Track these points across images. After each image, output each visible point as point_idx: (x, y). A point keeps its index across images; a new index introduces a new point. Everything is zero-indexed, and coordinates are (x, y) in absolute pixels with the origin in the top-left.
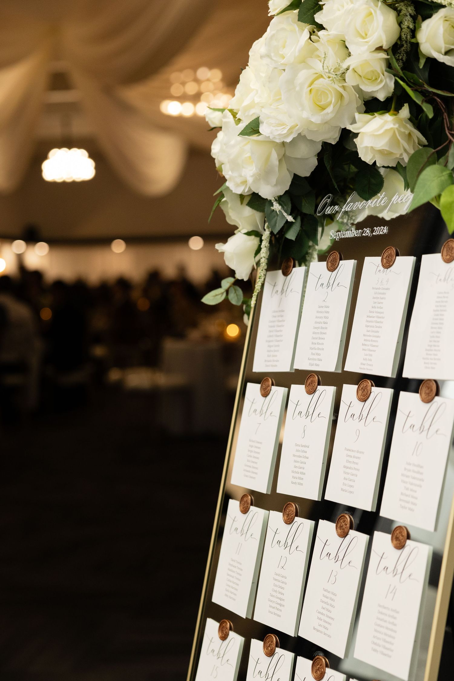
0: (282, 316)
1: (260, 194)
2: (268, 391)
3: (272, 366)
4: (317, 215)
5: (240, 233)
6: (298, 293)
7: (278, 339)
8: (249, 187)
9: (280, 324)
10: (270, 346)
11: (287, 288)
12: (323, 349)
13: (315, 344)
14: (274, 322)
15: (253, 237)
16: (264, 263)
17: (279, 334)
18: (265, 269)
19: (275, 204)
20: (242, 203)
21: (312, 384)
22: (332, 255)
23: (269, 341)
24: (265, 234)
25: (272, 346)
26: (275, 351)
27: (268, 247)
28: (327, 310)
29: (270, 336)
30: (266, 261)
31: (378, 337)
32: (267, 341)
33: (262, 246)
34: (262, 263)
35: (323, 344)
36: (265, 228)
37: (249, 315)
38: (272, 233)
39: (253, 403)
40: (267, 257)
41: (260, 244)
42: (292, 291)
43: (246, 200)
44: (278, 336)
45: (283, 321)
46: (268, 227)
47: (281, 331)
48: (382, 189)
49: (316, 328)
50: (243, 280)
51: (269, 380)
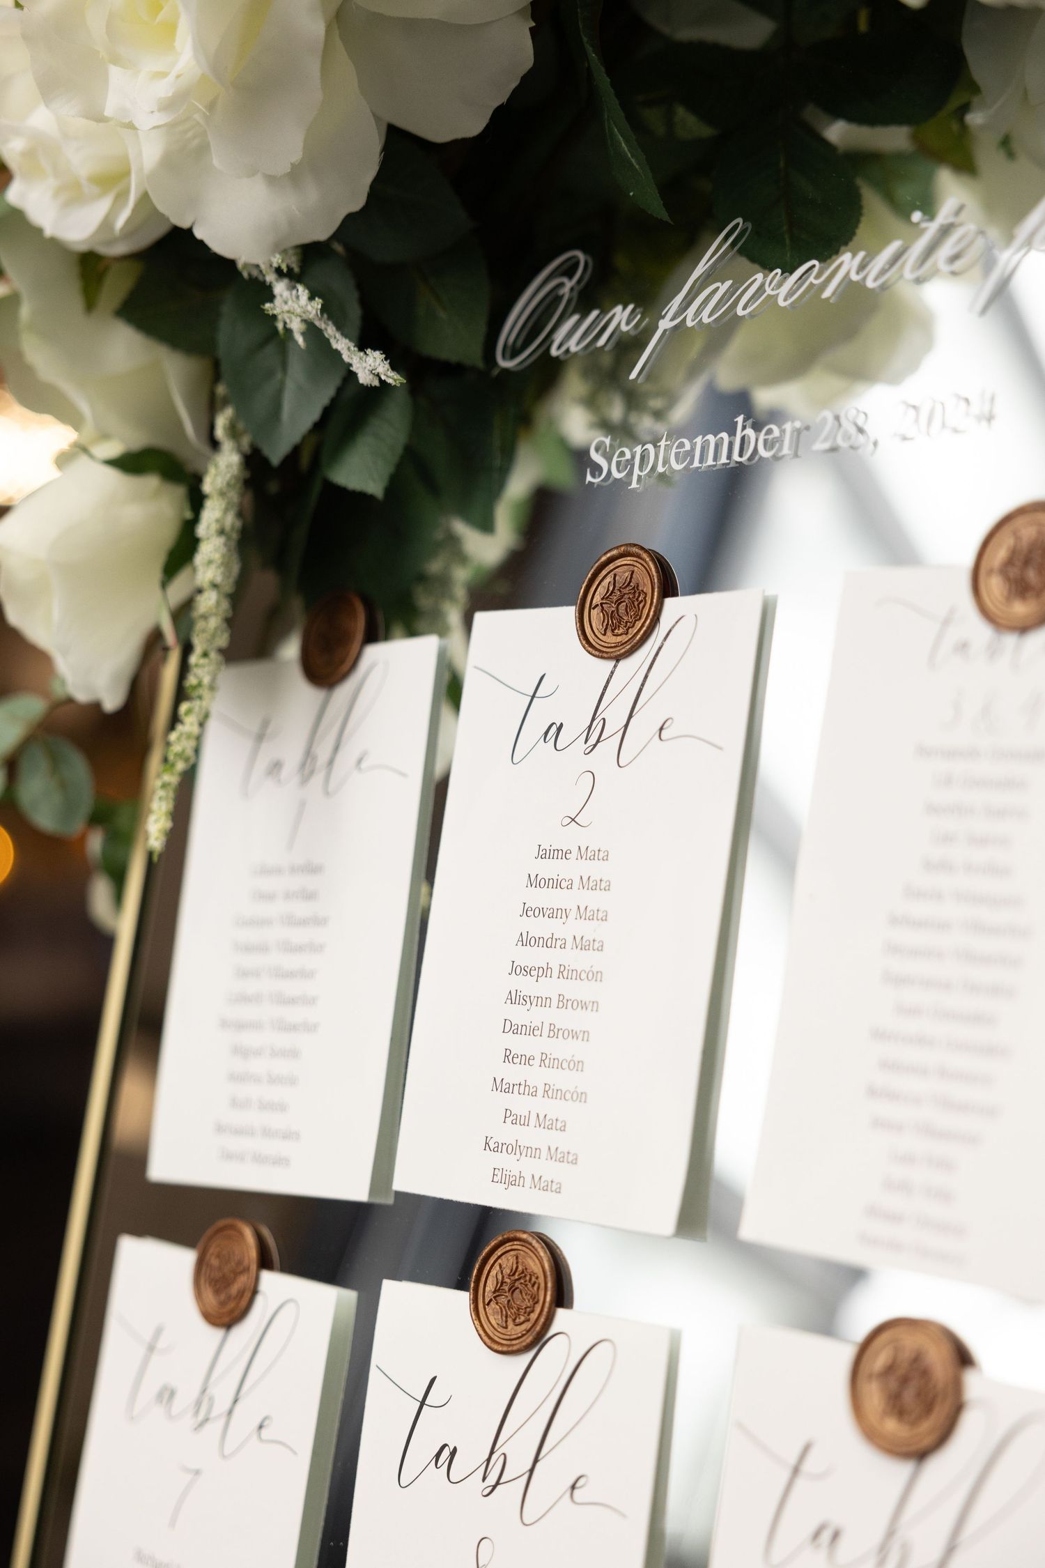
0: (309, 896)
1: (199, 234)
2: (241, 1294)
3: (259, 1159)
4: (495, 363)
5: (84, 459)
6: (404, 775)
7: (295, 1014)
8: (145, 198)
9: (299, 935)
10: (241, 1052)
11: (336, 748)
12: (581, 1097)
13: (528, 1060)
14: (264, 922)
15: (151, 482)
16: (216, 615)
17: (291, 988)
18: (221, 651)
19: (286, 294)
20: (90, 304)
21: (513, 1289)
22: (611, 566)
23: (241, 1026)
24: (216, 466)
25: (258, 1053)
26: (274, 1080)
27: (235, 536)
28: (594, 869)
29: (244, 999)
30: (225, 605)
31: (993, 1051)
32: (224, 1024)
33: (201, 530)
34: (205, 617)
35: (577, 1065)
36: (220, 432)
37: (119, 879)
38: (254, 461)
39: (151, 1348)
40: (228, 588)
41: (188, 515)
42: (364, 765)
43: (116, 288)
44: (292, 1001)
45: (318, 921)
46: (233, 432)
47: (306, 974)
48: (858, 222)
49: (526, 971)
50: (96, 706)
51: (241, 1234)
